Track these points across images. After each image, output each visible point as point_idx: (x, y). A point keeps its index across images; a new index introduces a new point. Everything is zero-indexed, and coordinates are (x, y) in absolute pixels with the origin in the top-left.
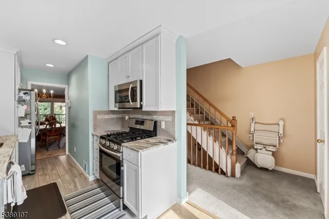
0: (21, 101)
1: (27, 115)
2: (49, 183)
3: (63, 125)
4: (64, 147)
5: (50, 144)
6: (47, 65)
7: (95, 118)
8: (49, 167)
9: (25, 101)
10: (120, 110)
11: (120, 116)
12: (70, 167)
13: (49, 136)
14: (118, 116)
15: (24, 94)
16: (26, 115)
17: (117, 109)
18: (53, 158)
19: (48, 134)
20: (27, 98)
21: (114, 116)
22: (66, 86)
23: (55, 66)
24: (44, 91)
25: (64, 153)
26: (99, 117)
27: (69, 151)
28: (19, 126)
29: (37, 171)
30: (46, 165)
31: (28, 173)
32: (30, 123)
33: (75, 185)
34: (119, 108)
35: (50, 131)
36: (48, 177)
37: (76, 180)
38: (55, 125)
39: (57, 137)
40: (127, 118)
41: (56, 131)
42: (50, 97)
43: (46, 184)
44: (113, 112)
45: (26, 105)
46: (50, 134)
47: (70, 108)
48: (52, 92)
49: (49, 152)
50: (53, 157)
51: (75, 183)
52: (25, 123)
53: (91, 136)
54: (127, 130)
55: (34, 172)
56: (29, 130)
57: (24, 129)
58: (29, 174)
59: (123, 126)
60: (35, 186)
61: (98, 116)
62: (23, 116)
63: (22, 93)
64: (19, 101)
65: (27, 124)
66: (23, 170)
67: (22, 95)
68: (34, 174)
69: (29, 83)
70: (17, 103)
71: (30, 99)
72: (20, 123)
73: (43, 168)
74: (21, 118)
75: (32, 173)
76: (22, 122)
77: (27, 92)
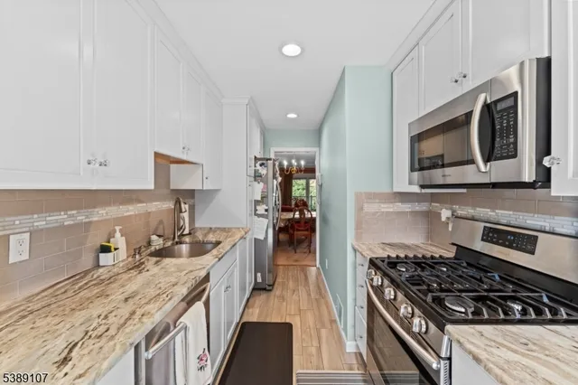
0: (257, 177)
1: (264, 199)
2: (284, 320)
3: (314, 214)
4: (315, 253)
5: (300, 242)
6: (289, 116)
7: (360, 209)
8: (291, 284)
9: (261, 176)
10: (424, 191)
11: (423, 207)
12: (318, 297)
13: (298, 230)
14: (417, 209)
15: (261, 165)
16: (262, 198)
17: (416, 189)
18: (298, 268)
19: (296, 227)
20: (263, 171)
21: (407, 207)
22: (316, 149)
24: (294, 162)
25: (313, 264)
26: (370, 208)
27: (320, 263)
28: (255, 214)
29: (276, 285)
30: (288, 279)
31: (264, 287)
32: (266, 210)
33: (319, 349)
34: (422, 187)
35: (298, 221)
36: (285, 303)
37: (324, 332)
38: (304, 214)
39: (306, 233)
40: (445, 214)
41: (306, 223)
42: (301, 171)
43: (279, 321)
44: (404, 197)
45: (261, 181)
46: (299, 226)
47: (321, 186)
48: (303, 163)
49: (296, 256)
50: (300, 266)
51: (319, 341)
52: (261, 209)
53: (349, 249)
54: (450, 253)
55: (271, 288)
56: (265, 222)
57: (261, 219)
58: (265, 289)
59: (430, 235)
61: (366, 205)
62: (260, 199)
63: (258, 165)
64: (255, 177)
65: (263, 212)
66: (259, 280)
67: (258, 167)
68: (270, 290)
69: (273, 150)
70: (253, 179)
71: (267, 174)
72: (256, 210)
73: (283, 283)
74: (257, 202)
75: (268, 288)
76: (258, 208)
77: (263, 161)
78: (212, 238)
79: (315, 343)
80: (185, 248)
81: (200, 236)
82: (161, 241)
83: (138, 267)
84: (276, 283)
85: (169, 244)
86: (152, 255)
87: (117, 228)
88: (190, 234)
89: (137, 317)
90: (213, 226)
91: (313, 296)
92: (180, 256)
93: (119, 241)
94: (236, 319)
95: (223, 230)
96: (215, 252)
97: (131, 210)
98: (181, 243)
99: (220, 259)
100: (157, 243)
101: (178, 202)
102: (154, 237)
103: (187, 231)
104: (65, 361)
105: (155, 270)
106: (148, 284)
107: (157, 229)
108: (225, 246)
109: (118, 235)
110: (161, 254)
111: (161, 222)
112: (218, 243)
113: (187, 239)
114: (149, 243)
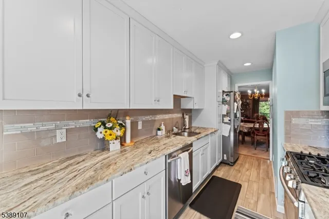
0: (224, 102)
1: (228, 114)
2: (236, 182)
4: (269, 151)
6: (245, 65)
8: (247, 166)
9: (226, 101)
12: (265, 177)
13: (257, 135)
15: (226, 95)
16: (227, 113)
18: (255, 158)
19: (256, 133)
20: (227, 99)
22: (270, 82)
23: (252, 63)
24: (256, 91)
25: (268, 158)
26: (297, 121)
27: (272, 158)
28: (223, 122)
30: (245, 163)
32: (229, 120)
33: (257, 202)
35: (257, 130)
36: (240, 174)
37: (262, 196)
38: (263, 125)
41: (263, 131)
43: (234, 181)
45: (227, 104)
46: (258, 133)
48: (263, 91)
49: (256, 151)
50: (257, 157)
51: (258, 198)
52: (226, 119)
55: (232, 164)
56: (229, 127)
57: (226, 125)
58: (229, 164)
60: (227, 177)
61: (294, 119)
62: (225, 114)
63: (224, 95)
64: (223, 102)
65: (228, 121)
66: (225, 158)
67: (225, 96)
68: (232, 166)
69: (237, 86)
70: (221, 103)
71: (230, 100)
72: (223, 120)
73: (242, 164)
74: (224, 116)
75: (230, 164)
76: (224, 119)
77: (228, 94)
78: (197, 131)
79: (255, 199)
80: (186, 134)
81: (193, 130)
82: (177, 130)
83: (168, 137)
84: (237, 163)
85: (180, 131)
86: (173, 134)
87: (163, 123)
88: (189, 128)
89: (166, 149)
90: (200, 126)
91: (261, 176)
92: (184, 136)
93: (163, 127)
94: (209, 172)
95: (204, 128)
96: (196, 136)
97: (167, 116)
98: (185, 132)
99: (198, 139)
100: (176, 130)
101: (183, 114)
102: (174, 128)
103: (187, 127)
104: (150, 153)
105: (174, 139)
106: (170, 142)
107: (175, 125)
108: (202, 135)
109: (163, 125)
110: (177, 134)
111: (177, 122)
112: (200, 133)
113: (187, 130)
114: (173, 130)
